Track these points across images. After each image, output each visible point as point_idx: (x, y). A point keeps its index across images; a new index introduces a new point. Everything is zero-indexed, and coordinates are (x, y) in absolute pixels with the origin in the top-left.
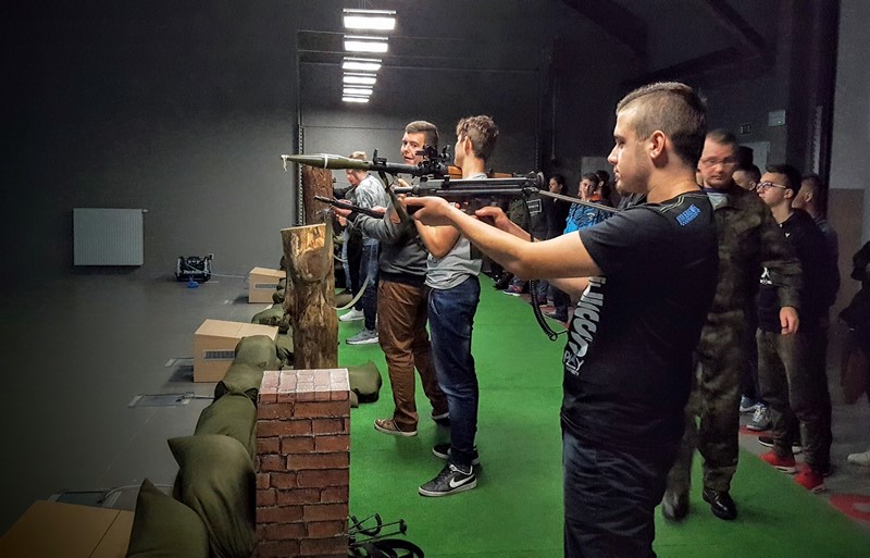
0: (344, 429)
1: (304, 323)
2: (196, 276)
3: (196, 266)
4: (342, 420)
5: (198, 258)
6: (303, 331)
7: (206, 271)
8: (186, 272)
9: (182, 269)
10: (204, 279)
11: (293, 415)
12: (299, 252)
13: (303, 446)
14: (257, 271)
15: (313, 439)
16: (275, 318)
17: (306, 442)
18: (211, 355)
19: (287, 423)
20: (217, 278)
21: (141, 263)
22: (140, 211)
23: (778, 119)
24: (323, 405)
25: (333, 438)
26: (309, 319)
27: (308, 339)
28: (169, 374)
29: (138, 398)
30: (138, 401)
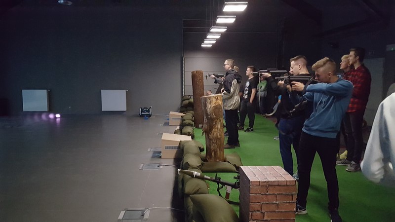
0: (293, 200)
1: (211, 136)
2: (147, 115)
3: (147, 111)
4: (292, 195)
5: (147, 108)
6: (211, 140)
7: (150, 113)
8: (143, 113)
10: (150, 116)
11: (267, 192)
12: (210, 107)
13: (273, 207)
14: (172, 113)
15: (278, 204)
16: (189, 133)
17: (274, 206)
18: (167, 148)
19: (265, 196)
21: (125, 110)
22: (125, 91)
24: (283, 187)
25: (288, 204)
26: (213, 135)
27: (213, 143)
28: (151, 155)
29: (142, 165)
30: (143, 167)
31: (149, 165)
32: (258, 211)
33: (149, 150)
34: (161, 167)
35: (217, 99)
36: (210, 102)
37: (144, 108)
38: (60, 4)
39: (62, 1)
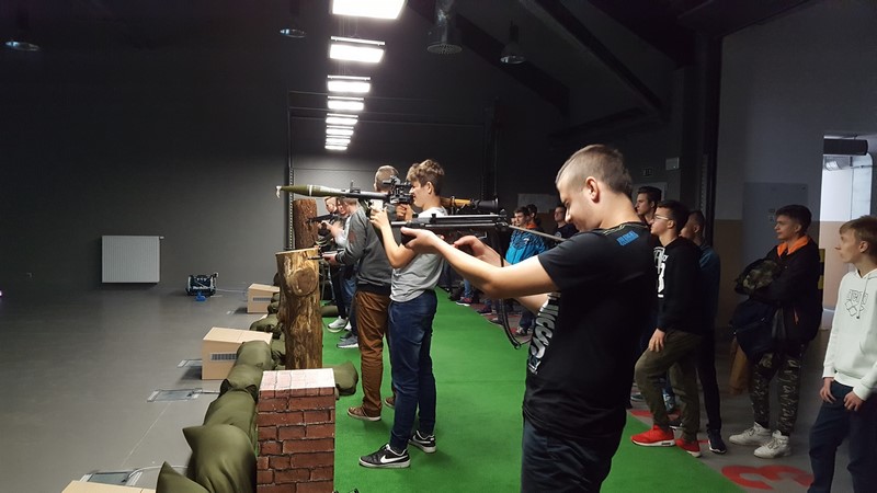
0: (330, 419)
1: (295, 330)
2: (204, 291)
3: (203, 283)
4: (329, 412)
5: (205, 277)
6: (293, 337)
7: (212, 287)
8: (195, 288)
9: (192, 286)
10: (209, 293)
11: (288, 407)
12: (291, 272)
13: (296, 433)
14: (254, 286)
15: (305, 427)
16: (269, 326)
17: (298, 430)
18: (216, 357)
19: (283, 414)
20: (220, 293)
21: (158, 280)
22: (158, 237)
23: (674, 164)
25: (321, 426)
26: (299, 327)
27: (298, 343)
28: (182, 373)
29: (156, 393)
30: (156, 396)
31: (171, 392)
32: (272, 439)
33: (181, 365)
34: (196, 396)
35: (305, 257)
36: (292, 264)
37: (199, 277)
38: (11, 48)
39: (15, 43)
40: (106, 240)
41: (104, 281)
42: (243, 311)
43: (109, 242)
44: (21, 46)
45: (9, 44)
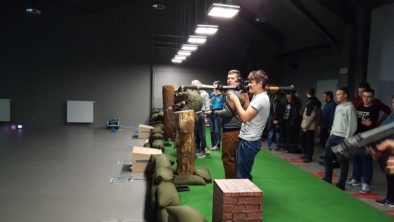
0: (259, 209)
1: (183, 150)
2: (115, 127)
3: (114, 123)
4: (259, 205)
5: (115, 120)
6: (182, 153)
7: (118, 125)
8: (111, 125)
9: (109, 124)
10: (117, 128)
11: (238, 202)
12: (182, 122)
14: (141, 126)
15: (247, 213)
16: (160, 146)
17: (244, 215)
19: (236, 206)
20: (122, 128)
21: (92, 122)
22: (93, 102)
23: (344, 71)
24: (252, 198)
25: (255, 213)
26: (185, 149)
27: (184, 157)
29: (113, 178)
30: (113, 180)
31: (119, 178)
32: (230, 220)
33: (119, 163)
34: (132, 181)
35: (189, 115)
36: (183, 118)
37: (112, 120)
38: (28, 12)
39: (31, 10)
40: (69, 103)
41: (68, 121)
42: (136, 137)
43: (71, 104)
44: (33, 11)
45: (28, 10)
